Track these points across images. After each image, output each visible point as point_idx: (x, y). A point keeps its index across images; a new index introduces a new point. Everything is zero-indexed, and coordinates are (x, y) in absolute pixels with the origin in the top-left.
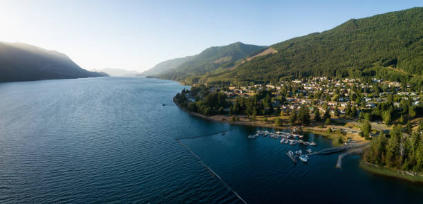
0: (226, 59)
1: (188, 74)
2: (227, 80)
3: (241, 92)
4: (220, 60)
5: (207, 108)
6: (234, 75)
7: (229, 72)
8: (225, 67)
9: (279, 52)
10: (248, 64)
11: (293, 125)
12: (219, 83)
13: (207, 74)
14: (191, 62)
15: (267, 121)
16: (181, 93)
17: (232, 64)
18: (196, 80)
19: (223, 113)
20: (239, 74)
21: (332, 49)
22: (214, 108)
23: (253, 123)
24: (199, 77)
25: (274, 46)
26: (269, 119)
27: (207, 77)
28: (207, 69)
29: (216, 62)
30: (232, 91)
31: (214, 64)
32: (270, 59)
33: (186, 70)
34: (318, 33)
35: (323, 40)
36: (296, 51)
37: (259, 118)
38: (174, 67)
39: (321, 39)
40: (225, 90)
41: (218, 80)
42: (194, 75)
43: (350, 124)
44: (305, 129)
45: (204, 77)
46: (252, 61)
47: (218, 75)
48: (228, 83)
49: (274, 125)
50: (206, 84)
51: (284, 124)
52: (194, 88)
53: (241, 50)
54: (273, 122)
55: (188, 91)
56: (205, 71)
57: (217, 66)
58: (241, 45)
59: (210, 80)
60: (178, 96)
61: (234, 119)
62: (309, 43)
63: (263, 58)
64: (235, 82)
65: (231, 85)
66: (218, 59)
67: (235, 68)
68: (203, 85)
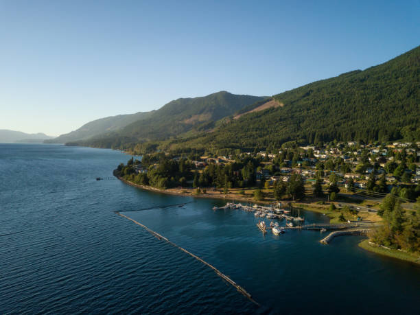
0: (202, 118)
1: (140, 139)
2: (200, 146)
3: (217, 162)
4: (192, 119)
5: (163, 179)
6: (213, 138)
7: (204, 136)
8: (200, 130)
9: (286, 106)
10: (235, 125)
11: (278, 200)
12: (188, 151)
13: (172, 138)
14: (144, 122)
15: (243, 193)
16: (126, 164)
17: (211, 125)
18: (153, 148)
19: (185, 185)
20: (219, 138)
22: (172, 178)
23: (224, 196)
24: (157, 143)
25: (279, 97)
27: (170, 144)
28: (172, 132)
29: (187, 121)
30: (204, 160)
31: (184, 125)
32: (269, 116)
33: (137, 133)
34: (359, 72)
35: (367, 83)
36: (314, 103)
37: (235, 191)
38: (117, 128)
39: (362, 81)
40: (193, 159)
41: (187, 147)
42: (149, 141)
45: (164, 144)
46: (241, 121)
47: (188, 140)
48: (202, 152)
49: (253, 198)
50: (167, 154)
52: (149, 157)
54: (253, 195)
55: (138, 162)
56: (169, 135)
57: (187, 128)
58: (227, 96)
59: (174, 147)
60: (120, 167)
61: (199, 192)
62: (339, 90)
63: (258, 115)
64: (211, 150)
65: (206, 153)
66: (190, 117)
67: (214, 130)
68: (163, 154)
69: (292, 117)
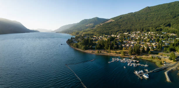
0: (91, 24)
1: (74, 31)
2: (92, 33)
3: (100, 38)
4: (88, 25)
5: (84, 46)
6: (95, 31)
7: (93, 30)
8: (91, 28)
9: (115, 21)
10: (101, 26)
11: (131, 55)
12: (88, 34)
14: (75, 26)
15: (116, 52)
16: (70, 39)
17: (94, 27)
18: (78, 33)
19: (92, 49)
20: (97, 30)
21: (139, 20)
22: (87, 46)
23: (109, 54)
24: (79, 32)
25: (112, 19)
26: (117, 51)
27: (83, 32)
28: (83, 29)
29: (87, 26)
30: (95, 38)
31: (86, 27)
32: (112, 24)
33: (73, 29)
34: (132, 13)
35: (135, 16)
36: (123, 20)
37: (112, 51)
38: (68, 28)
39: (134, 15)
40: (91, 37)
41: (88, 33)
42: (76, 31)
43: (160, 53)
44: (138, 57)
45: (81, 32)
46: (103, 25)
47: (88, 31)
48: (93, 34)
49: (120, 55)
50: (82, 35)
51: (126, 54)
52: (77, 36)
53: (97, 20)
54: (120, 53)
55: (74, 38)
56: (82, 30)
57: (87, 27)
59: (84, 33)
61: (98, 52)
62: (129, 17)
63: (108, 24)
64: (96, 34)
65: (94, 35)
66: (88, 24)
67: (95, 28)
68: (81, 35)
69: (118, 24)
